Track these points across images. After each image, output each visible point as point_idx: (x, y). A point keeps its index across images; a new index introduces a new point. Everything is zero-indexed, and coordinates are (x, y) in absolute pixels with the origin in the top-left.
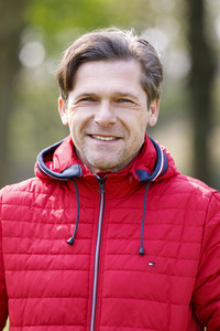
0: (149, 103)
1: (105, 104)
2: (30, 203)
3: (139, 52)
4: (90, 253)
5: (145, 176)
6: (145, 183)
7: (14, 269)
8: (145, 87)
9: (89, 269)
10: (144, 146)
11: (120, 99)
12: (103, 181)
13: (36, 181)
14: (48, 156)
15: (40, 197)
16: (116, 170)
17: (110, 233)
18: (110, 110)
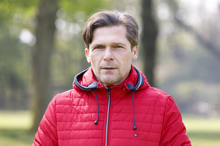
0: (132, 48)
1: (108, 49)
2: (70, 103)
3: (125, 21)
4: (103, 129)
5: (132, 87)
6: (132, 91)
7: (63, 139)
8: (129, 39)
9: (103, 138)
10: (131, 71)
11: (116, 46)
12: (109, 90)
13: (73, 91)
14: (80, 78)
15: (76, 100)
16: (116, 84)
17: (113, 118)
18: (110, 52)
